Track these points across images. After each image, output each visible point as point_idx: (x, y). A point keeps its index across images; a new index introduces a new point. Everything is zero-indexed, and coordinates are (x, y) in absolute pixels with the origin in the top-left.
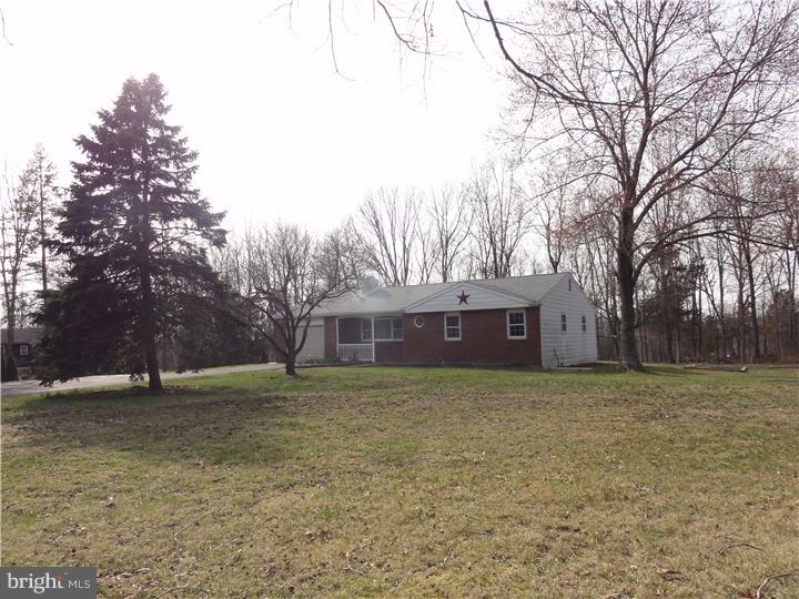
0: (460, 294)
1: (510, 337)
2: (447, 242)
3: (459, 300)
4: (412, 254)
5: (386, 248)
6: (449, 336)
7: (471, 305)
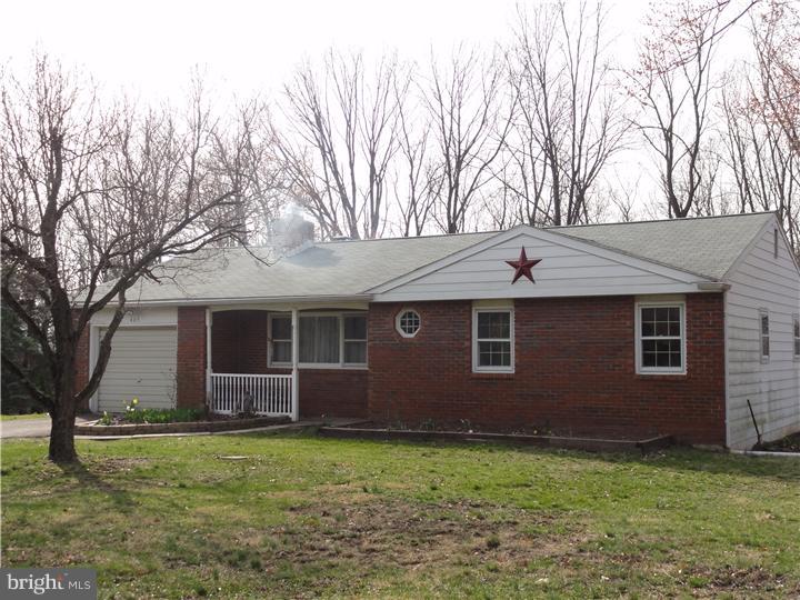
0: (516, 256)
1: (641, 370)
2: (459, 163)
3: (513, 272)
4: (387, 185)
5: (336, 173)
6: (484, 361)
7: (544, 285)
